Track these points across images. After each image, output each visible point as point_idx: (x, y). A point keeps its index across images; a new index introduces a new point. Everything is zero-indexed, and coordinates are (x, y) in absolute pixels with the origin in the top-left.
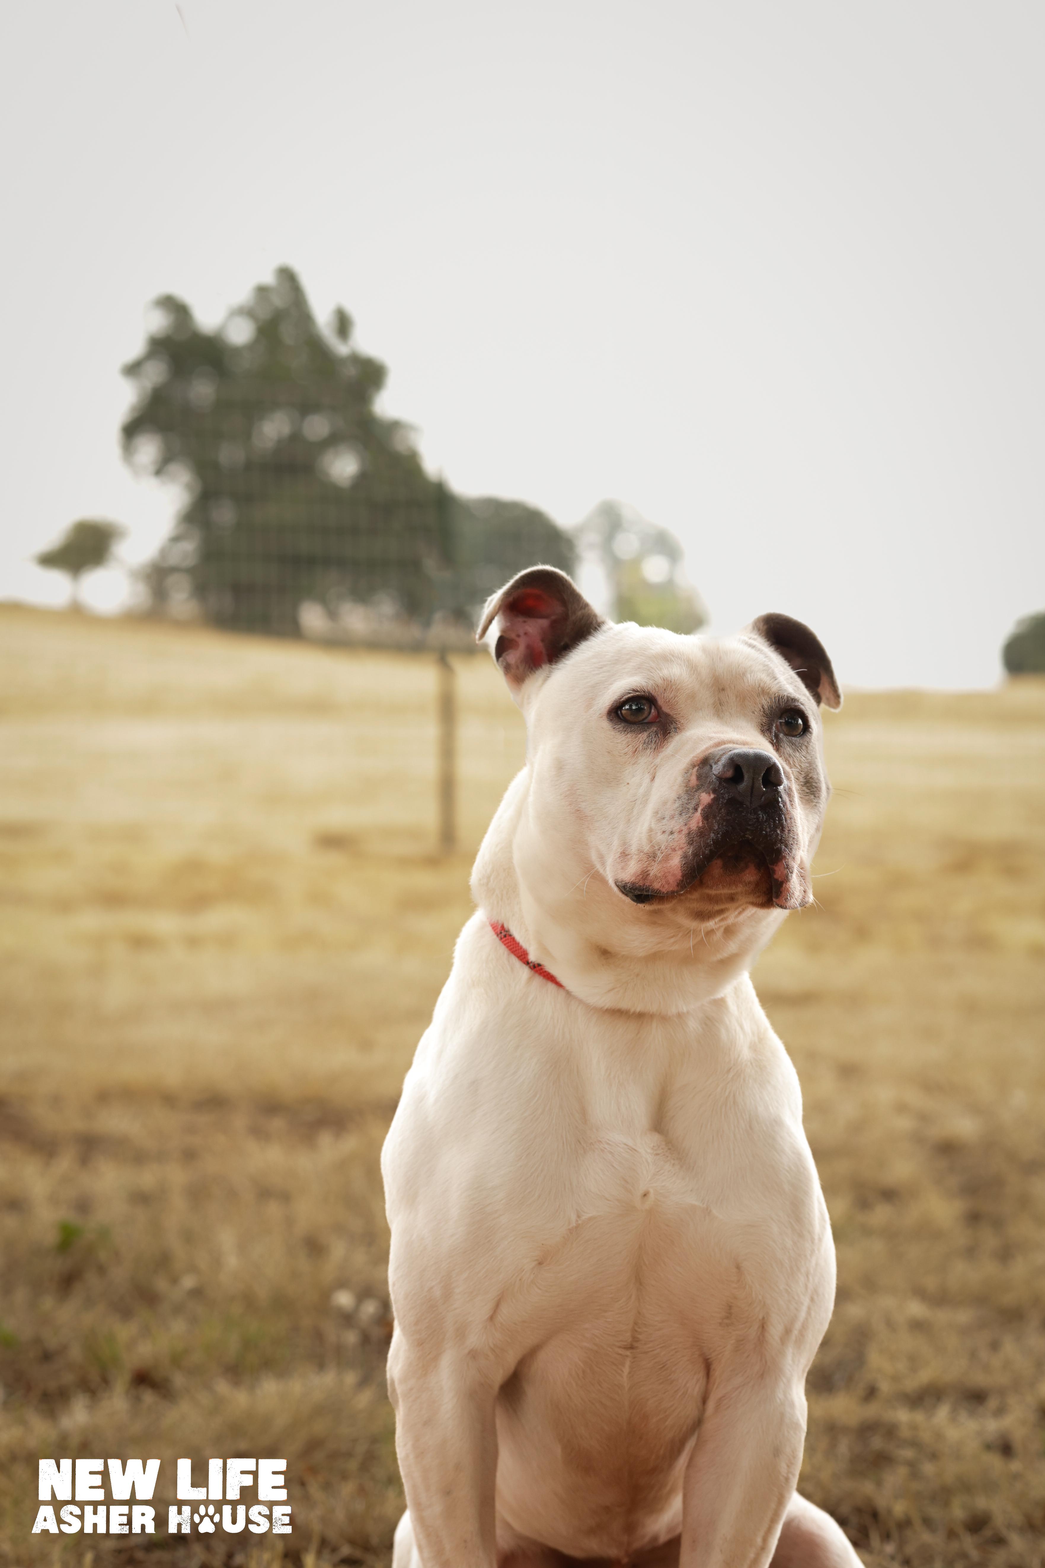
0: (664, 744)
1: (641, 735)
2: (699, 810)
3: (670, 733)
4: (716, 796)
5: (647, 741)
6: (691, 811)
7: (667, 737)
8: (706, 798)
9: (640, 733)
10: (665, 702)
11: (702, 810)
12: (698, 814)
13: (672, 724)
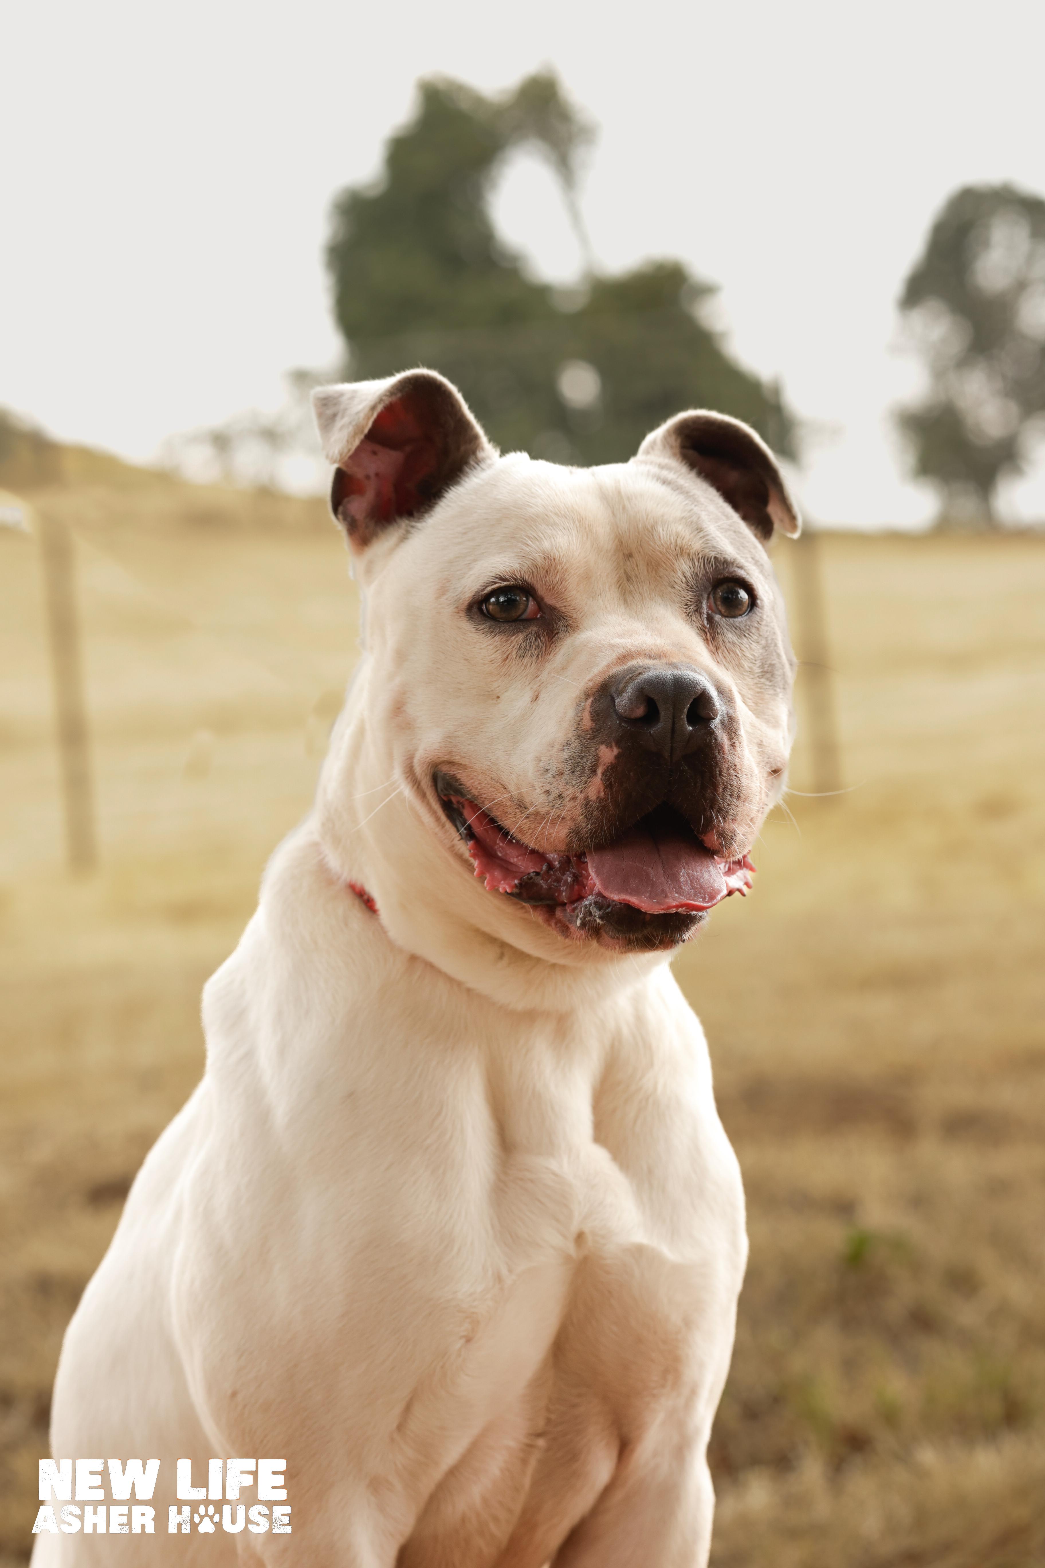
0: (551, 649)
1: (514, 637)
2: (600, 771)
3: (558, 633)
4: (620, 750)
5: (523, 646)
6: (587, 772)
7: (554, 639)
8: (608, 754)
9: (512, 636)
10: (547, 590)
11: (603, 774)
12: (598, 779)
13: (560, 620)
